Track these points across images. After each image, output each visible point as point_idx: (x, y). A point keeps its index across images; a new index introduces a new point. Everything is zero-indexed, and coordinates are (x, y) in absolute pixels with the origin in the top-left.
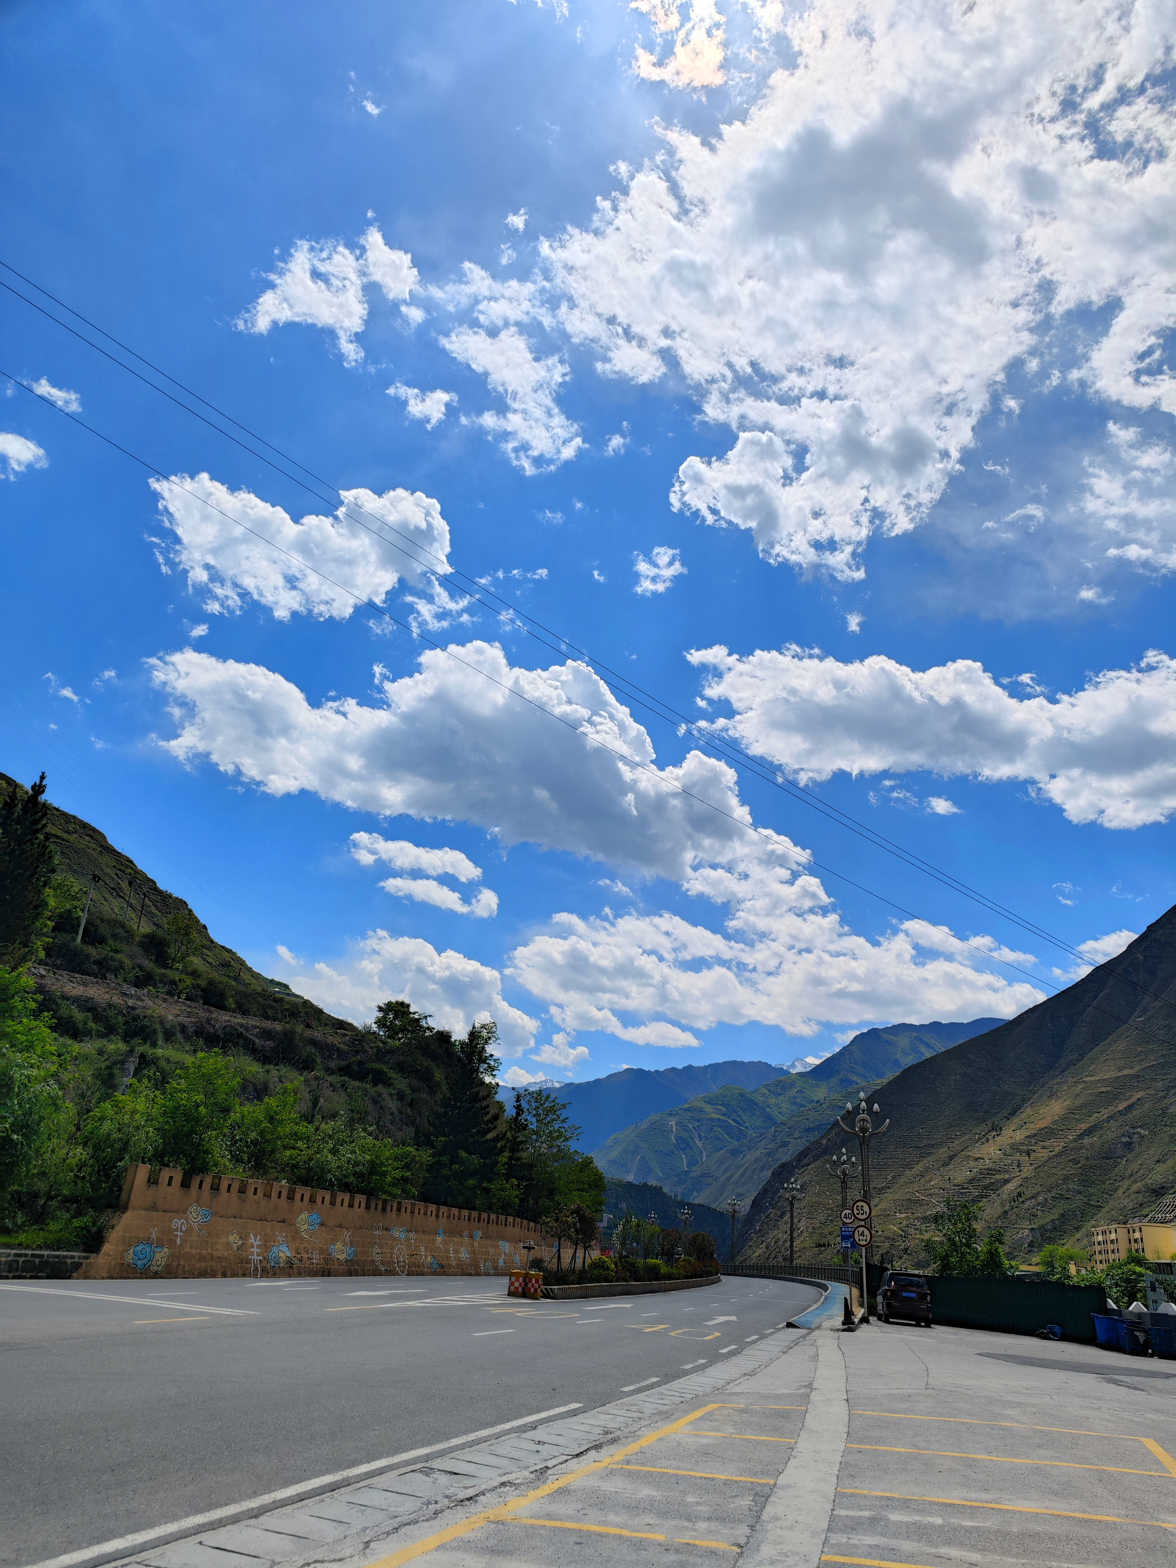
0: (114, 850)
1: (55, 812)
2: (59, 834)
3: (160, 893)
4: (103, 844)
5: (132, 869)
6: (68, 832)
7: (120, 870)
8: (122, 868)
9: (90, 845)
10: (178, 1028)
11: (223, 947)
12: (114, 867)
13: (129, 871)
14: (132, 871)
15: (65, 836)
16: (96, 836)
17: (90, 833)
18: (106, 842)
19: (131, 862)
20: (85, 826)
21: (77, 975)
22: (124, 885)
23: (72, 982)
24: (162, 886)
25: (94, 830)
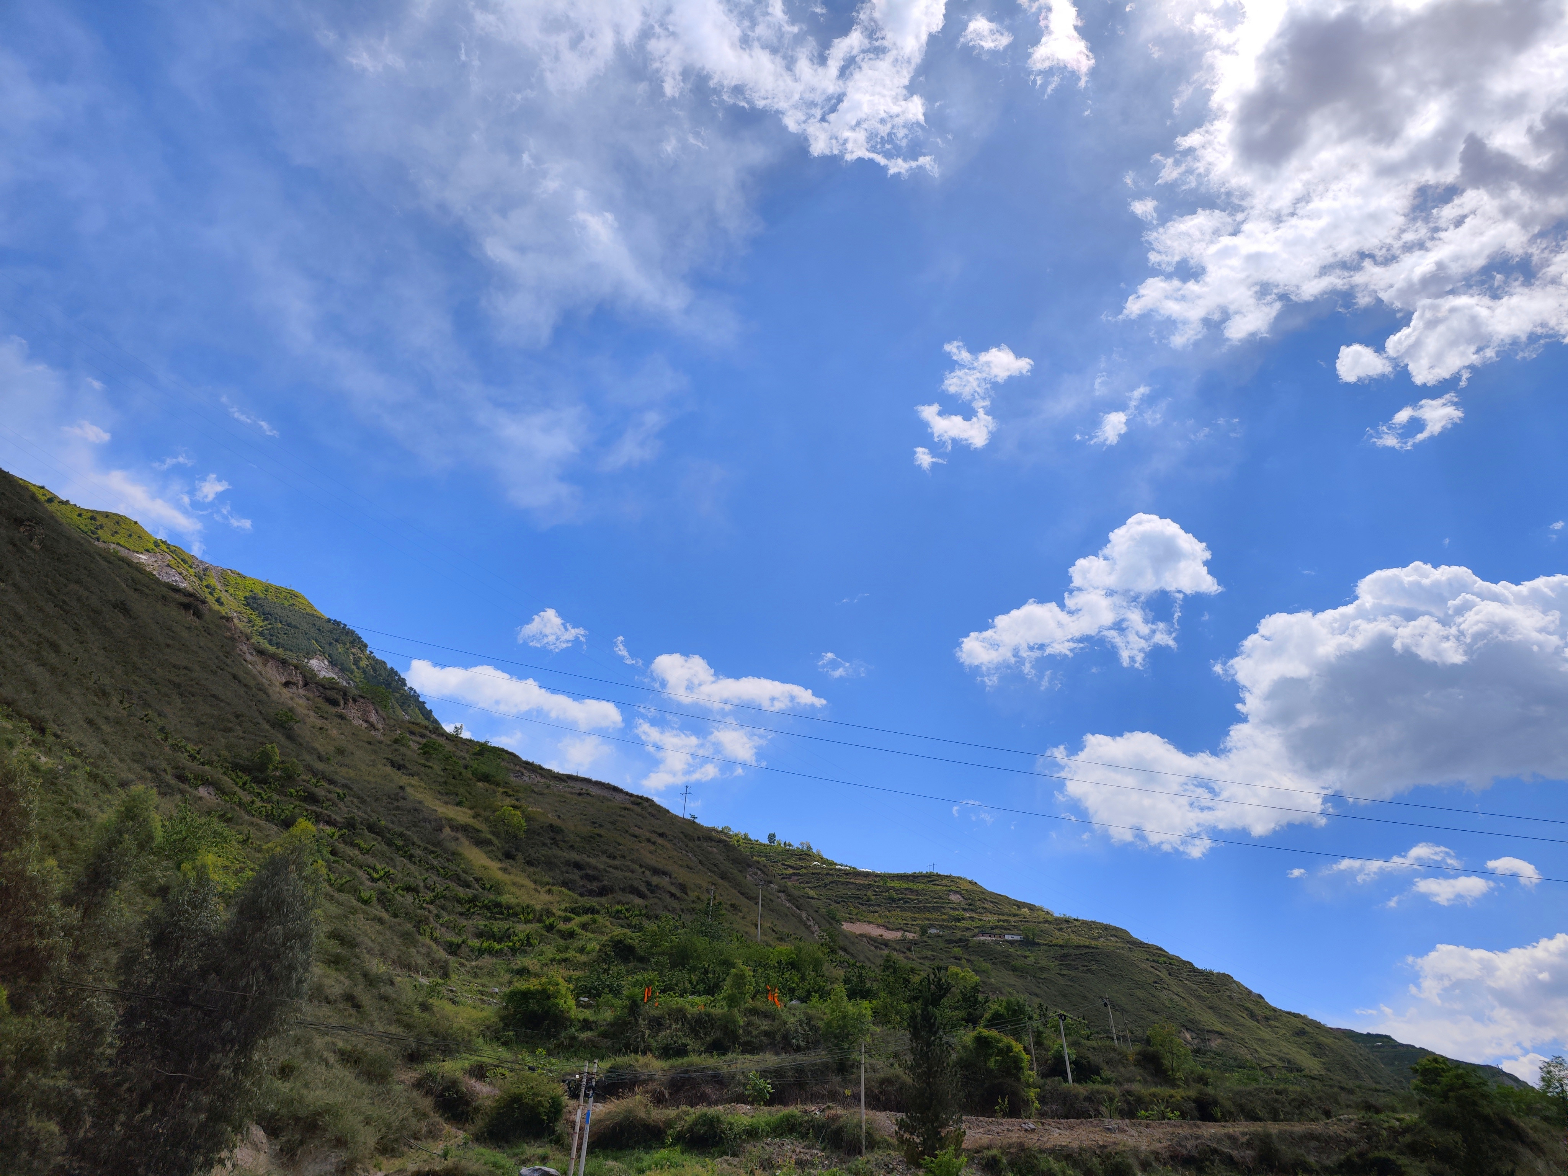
0: (1142, 943)
1: (1077, 923)
2: (1088, 944)
3: (1200, 972)
4: (1129, 939)
5: (1165, 956)
6: (1094, 939)
7: (1154, 961)
8: (1155, 958)
9: (1118, 945)
10: (1152, 1158)
11: (1289, 1013)
12: (1147, 959)
13: (1162, 959)
14: (1165, 959)
15: (1093, 943)
16: (1119, 934)
17: (1114, 932)
18: (1131, 937)
19: (1161, 949)
20: (1106, 928)
21: (1062, 1121)
22: (1164, 975)
23: (1059, 1128)
24: (1199, 965)
25: (1115, 929)
